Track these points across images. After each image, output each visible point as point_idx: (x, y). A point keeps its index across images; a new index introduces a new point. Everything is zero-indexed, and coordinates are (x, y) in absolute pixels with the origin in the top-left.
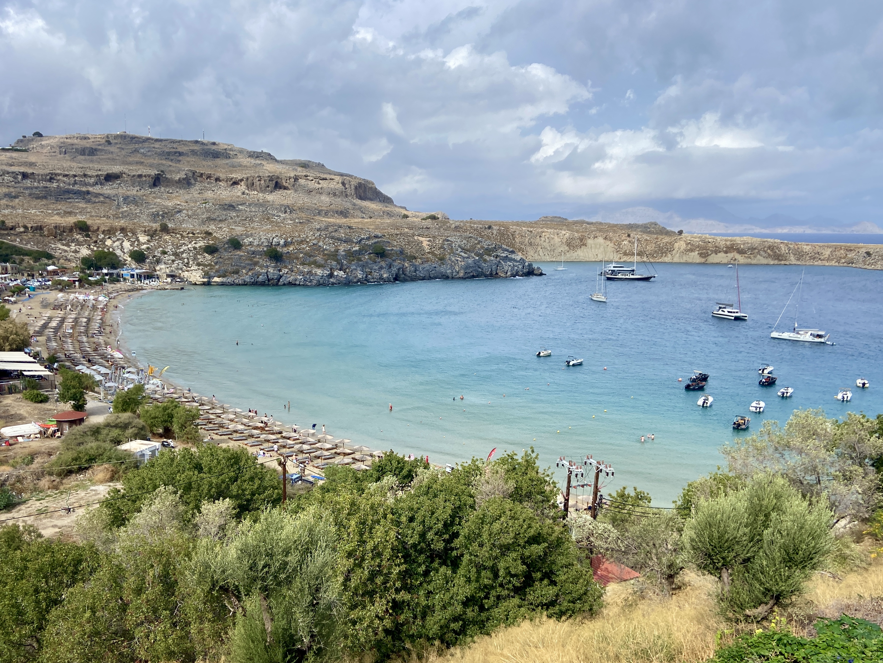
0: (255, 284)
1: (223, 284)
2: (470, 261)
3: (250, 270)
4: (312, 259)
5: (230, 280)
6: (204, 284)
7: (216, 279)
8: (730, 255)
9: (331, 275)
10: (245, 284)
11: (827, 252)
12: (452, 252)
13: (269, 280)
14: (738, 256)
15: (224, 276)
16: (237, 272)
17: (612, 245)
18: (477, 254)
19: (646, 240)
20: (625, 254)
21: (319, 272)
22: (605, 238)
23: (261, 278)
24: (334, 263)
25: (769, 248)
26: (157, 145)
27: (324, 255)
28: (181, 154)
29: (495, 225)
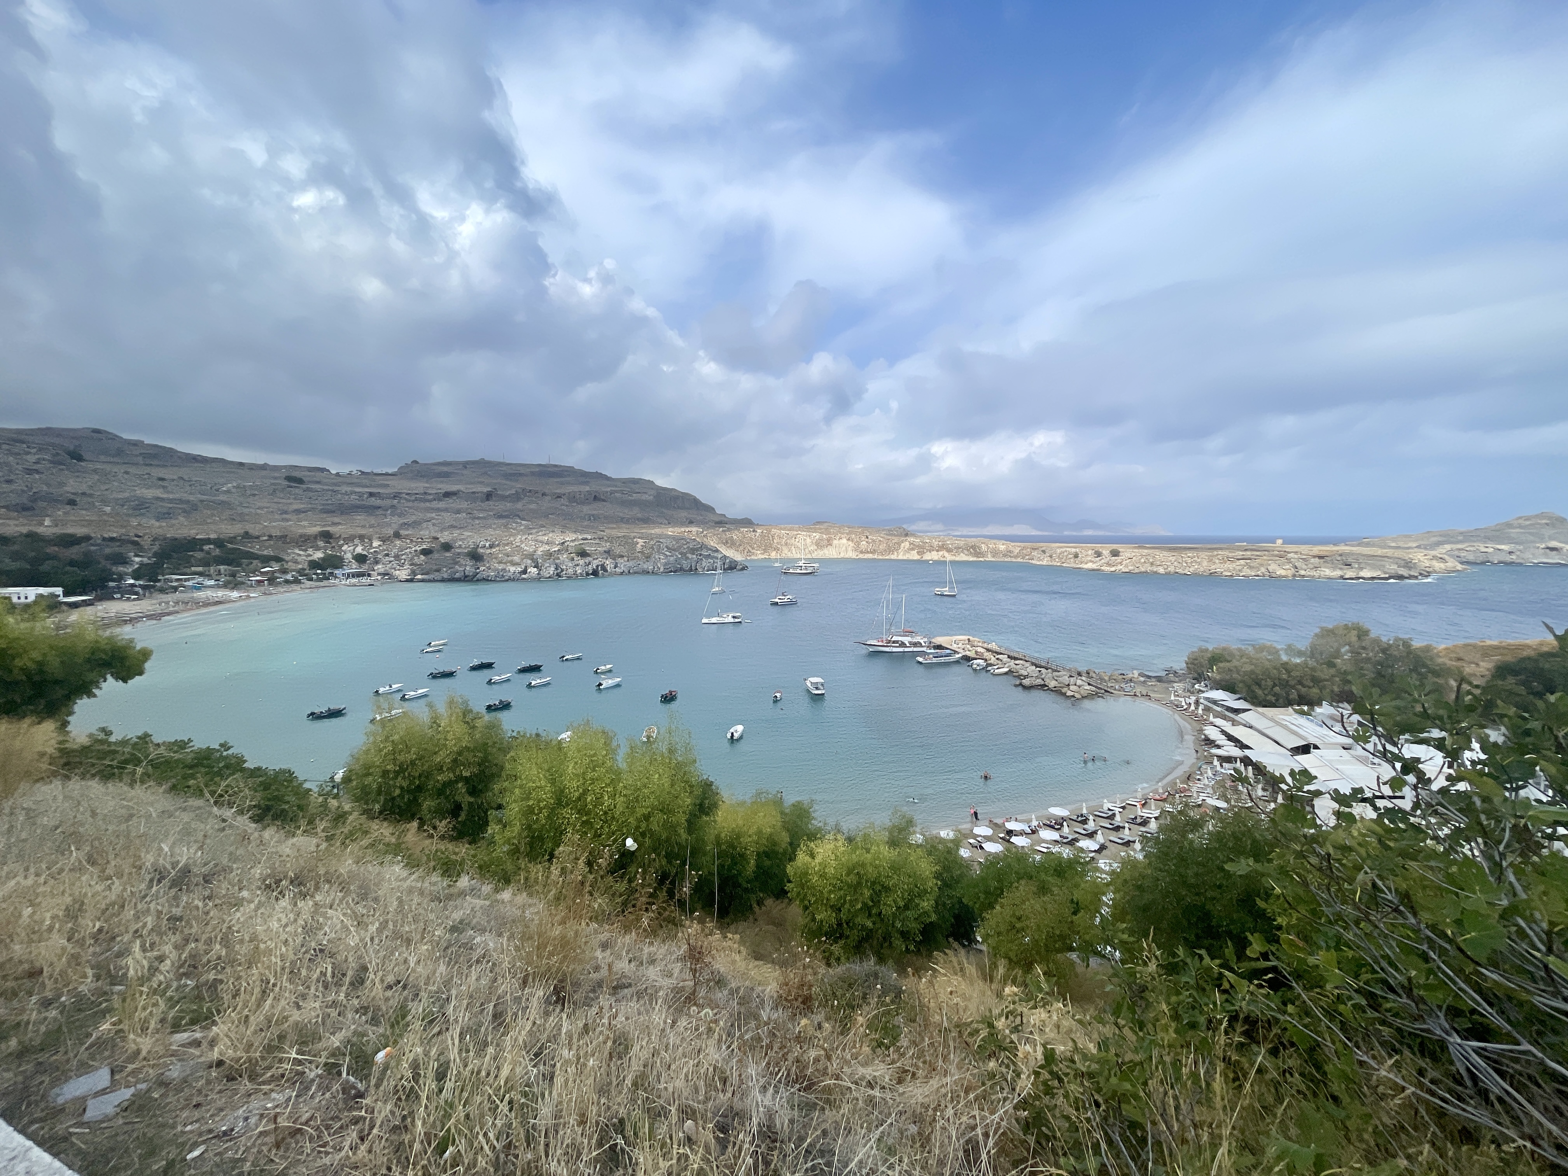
0: (452, 580)
1: (423, 581)
3: (451, 568)
4: (510, 558)
5: (431, 577)
6: (407, 581)
7: (419, 577)
9: (525, 572)
10: (443, 580)
11: (1017, 551)
13: (466, 577)
15: (427, 574)
16: (438, 571)
18: (681, 553)
20: (862, 552)
21: (512, 569)
23: (457, 575)
24: (529, 562)
25: (972, 547)
26: (504, 468)
27: (522, 555)
28: (521, 475)
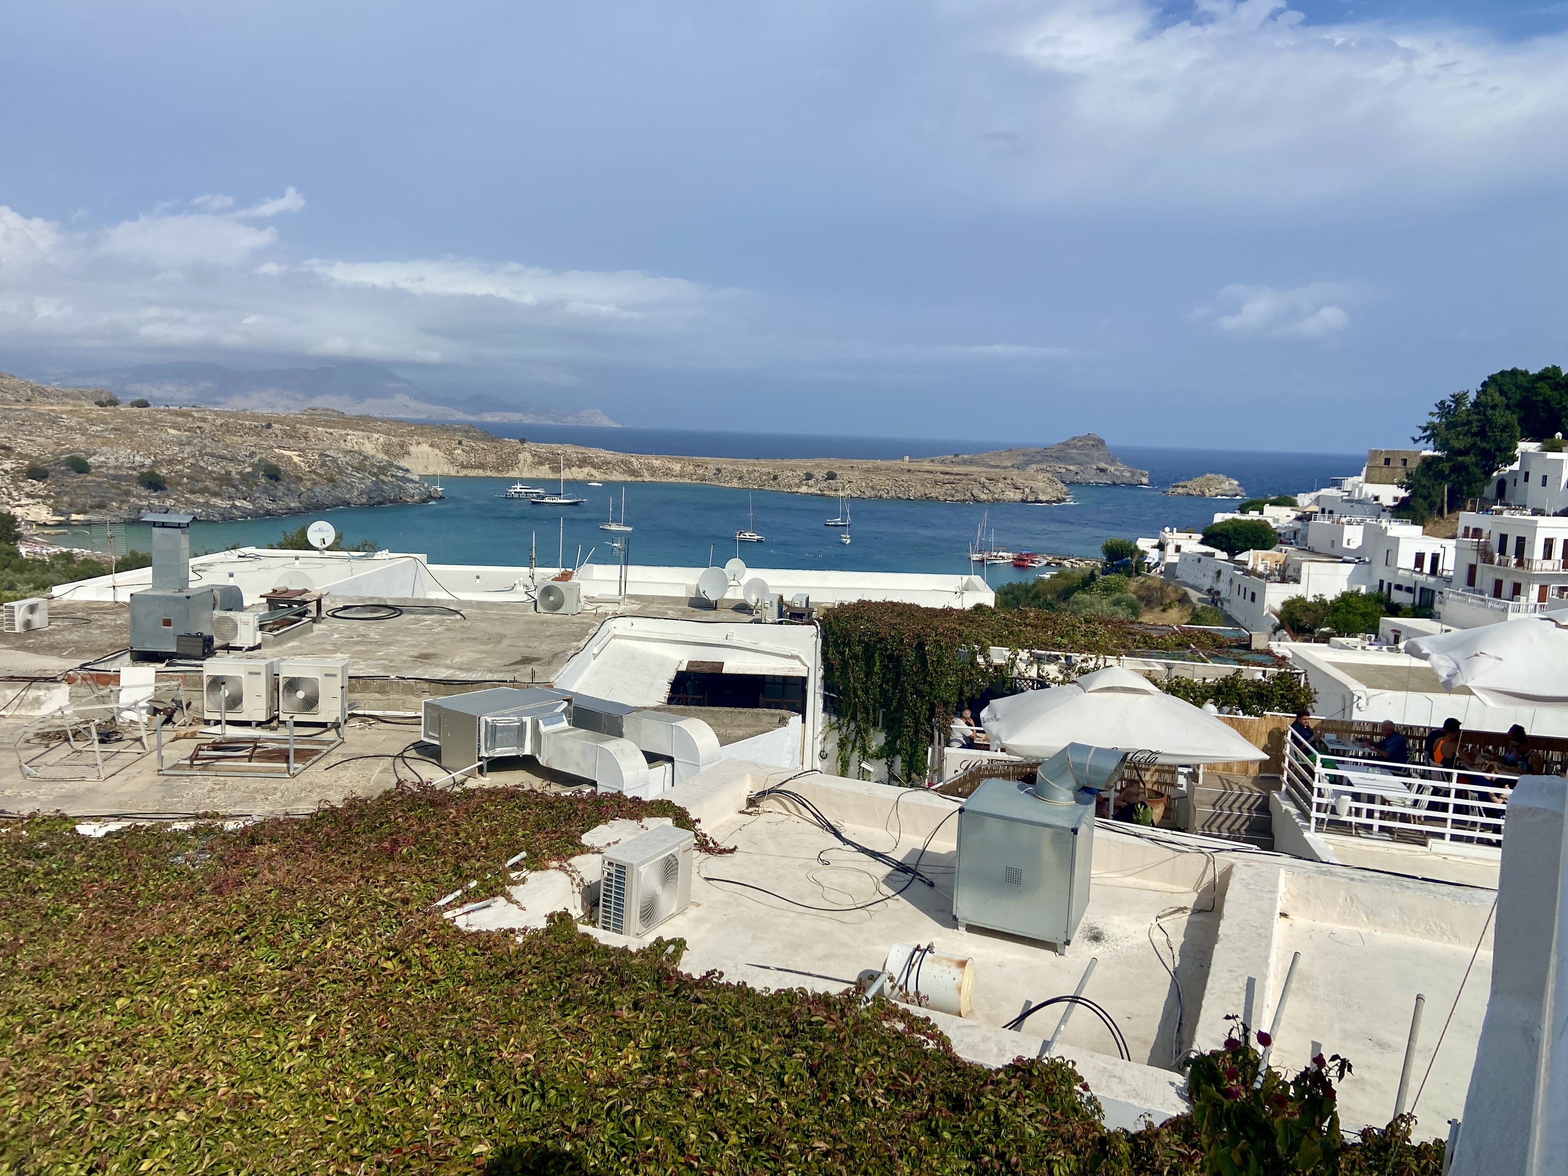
2: (368, 482)
3: (123, 502)
5: (96, 517)
6: (61, 524)
7: (76, 517)
8: (586, 470)
12: (341, 472)
14: (594, 472)
15: (85, 513)
17: (441, 454)
19: (483, 449)
22: (431, 446)
24: (232, 490)
27: (215, 479)
29: (276, 422)
